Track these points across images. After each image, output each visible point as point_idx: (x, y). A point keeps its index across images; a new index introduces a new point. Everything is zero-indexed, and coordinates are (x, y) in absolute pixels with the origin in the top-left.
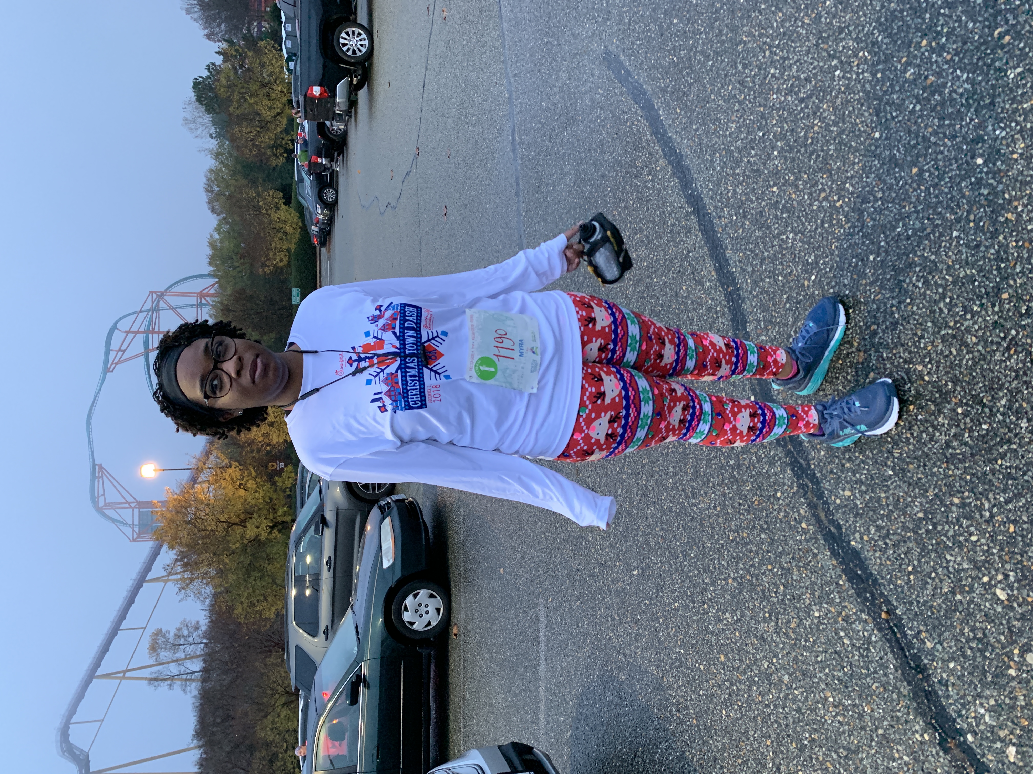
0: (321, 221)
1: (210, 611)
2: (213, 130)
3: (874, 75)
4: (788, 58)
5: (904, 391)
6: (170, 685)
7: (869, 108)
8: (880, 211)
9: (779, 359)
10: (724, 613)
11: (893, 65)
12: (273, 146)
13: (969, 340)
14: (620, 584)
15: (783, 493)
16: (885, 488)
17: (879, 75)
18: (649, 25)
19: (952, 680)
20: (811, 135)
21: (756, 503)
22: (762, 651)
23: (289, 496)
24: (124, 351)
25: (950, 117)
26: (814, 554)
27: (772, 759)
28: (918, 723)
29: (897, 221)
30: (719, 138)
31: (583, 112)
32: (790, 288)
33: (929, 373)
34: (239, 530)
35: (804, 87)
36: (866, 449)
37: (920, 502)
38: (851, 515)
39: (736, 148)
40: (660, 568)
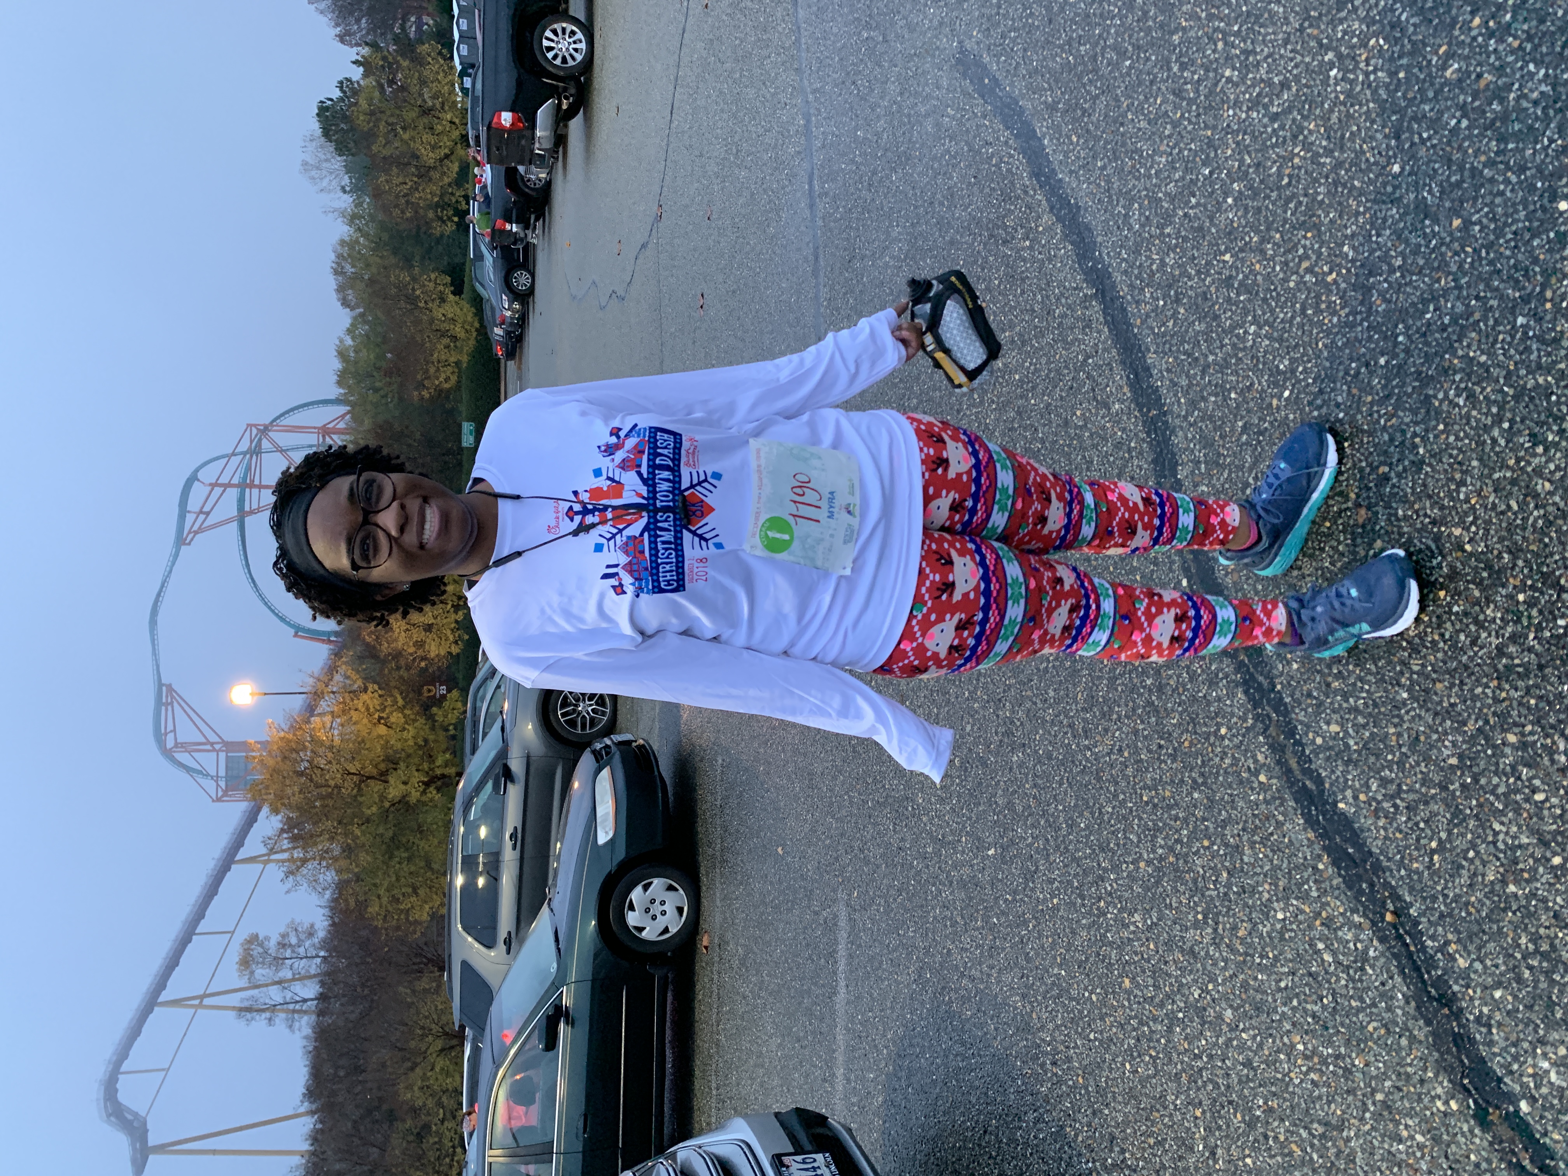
0: (508, 320)
1: (332, 909)
2: (346, 180)
3: (1393, 74)
4: (1254, 52)
5: (1431, 569)
6: (270, 1019)
7: (1383, 127)
8: (1399, 288)
9: (1228, 520)
10: (1131, 914)
11: (1425, 58)
12: (437, 205)
13: (1539, 487)
14: (966, 871)
15: (1229, 729)
16: (1396, 720)
17: (1402, 75)
18: (1031, 8)
19: (1498, 1016)
20: (1287, 172)
21: (1186, 744)
22: (1191, 971)
23: (454, 737)
24: (208, 514)
25: (1517, 136)
26: (1277, 822)
27: (1204, 1139)
28: (1441, 1083)
29: (1425, 302)
30: (1138, 179)
31: (922, 145)
32: (1249, 411)
33: (1471, 540)
34: (376, 787)
35: (1279, 96)
36: (1367, 660)
37: (1452, 742)
38: (1339, 762)
39: (1166, 194)
40: (1030, 845)
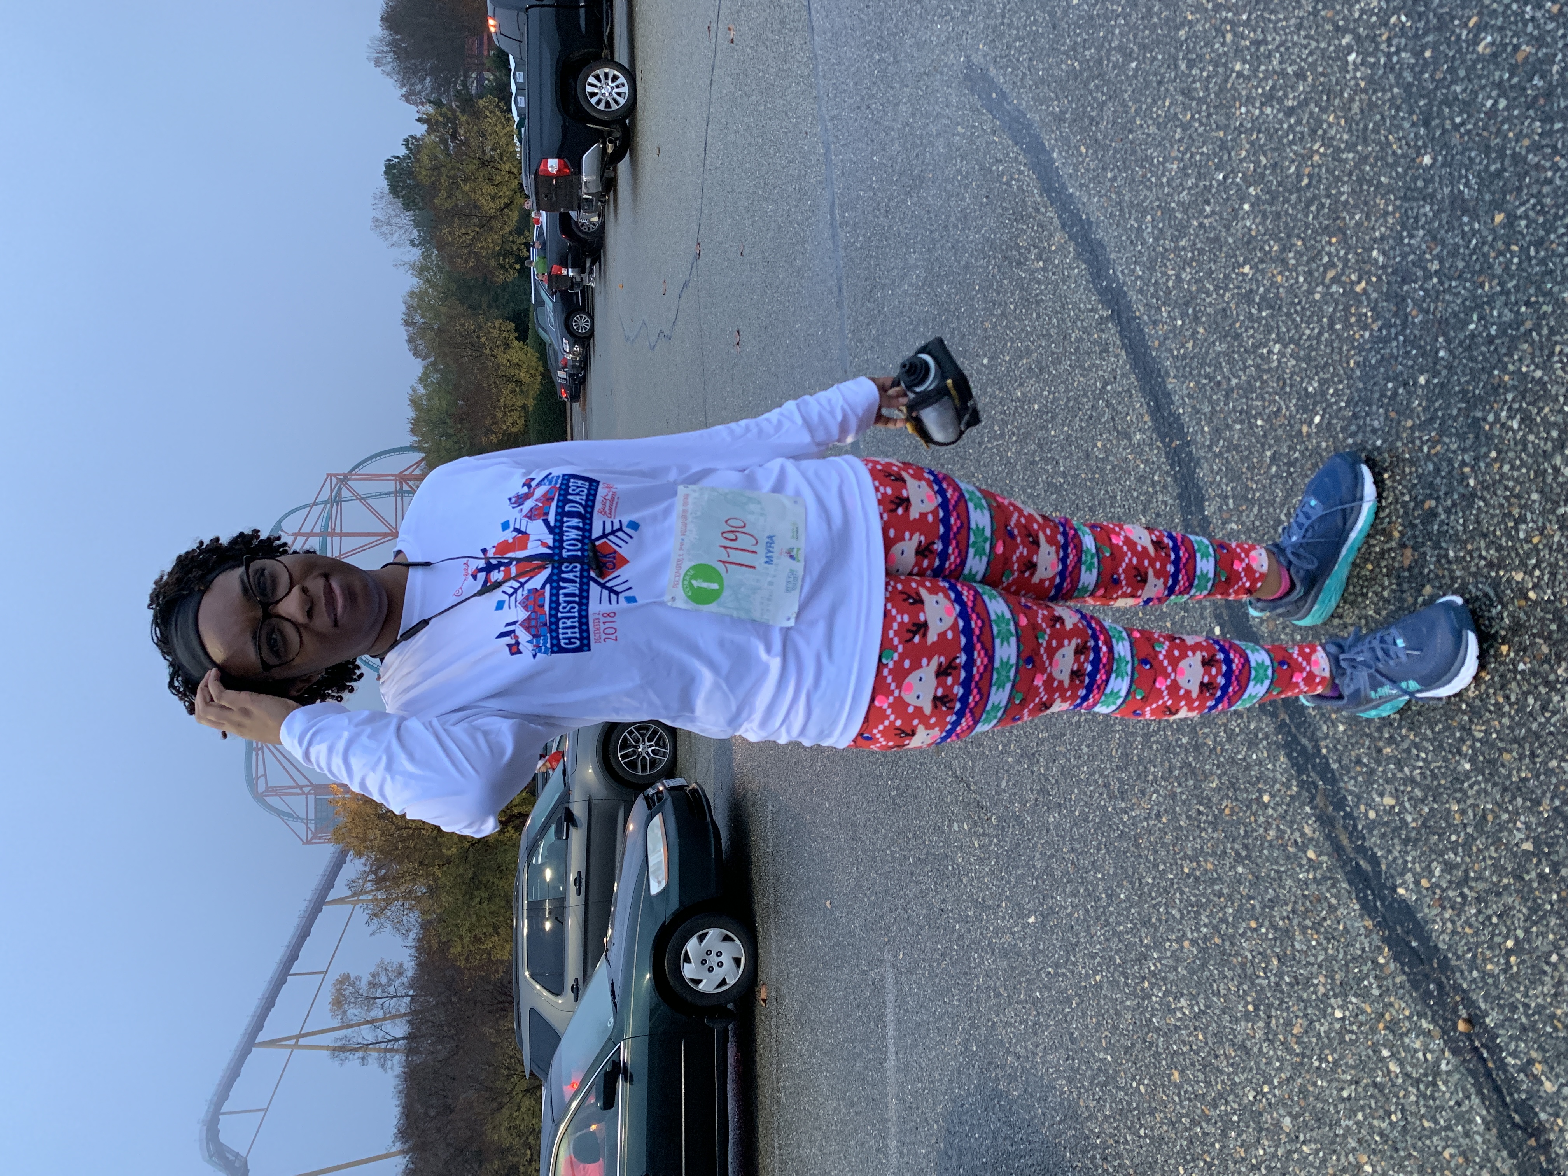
0: (570, 363)
1: (418, 949)
2: (415, 234)
3: (1418, 54)
4: (1265, 42)
5: (1491, 619)
6: (363, 1058)
7: (1411, 113)
8: (1437, 295)
9: (1255, 566)
10: (1176, 999)
11: (1453, 33)
14: (1007, 939)
15: (1272, 796)
16: (1458, 795)
17: (1428, 54)
20: (1307, 171)
21: (1227, 811)
22: (1244, 1070)
26: (1330, 906)
29: (1468, 311)
30: (1150, 189)
31: (935, 167)
32: (1278, 439)
33: (1535, 587)
35: (1294, 89)
36: (1421, 723)
37: (1525, 823)
38: (1396, 841)
39: (1180, 204)
40: (1070, 915)
